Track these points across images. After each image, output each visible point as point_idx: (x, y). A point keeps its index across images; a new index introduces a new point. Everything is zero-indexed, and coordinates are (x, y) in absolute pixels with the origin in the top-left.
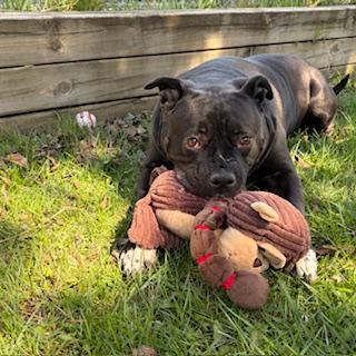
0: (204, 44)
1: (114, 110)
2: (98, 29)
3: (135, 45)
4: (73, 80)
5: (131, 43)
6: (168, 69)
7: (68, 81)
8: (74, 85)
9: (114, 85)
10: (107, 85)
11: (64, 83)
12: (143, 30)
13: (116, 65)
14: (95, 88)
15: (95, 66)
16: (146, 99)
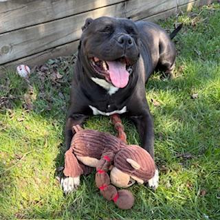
0: (94, 5)
1: (40, 58)
2: (21, 6)
3: (48, 14)
4: (10, 44)
5: (45, 13)
6: (72, 26)
7: (7, 45)
8: (12, 46)
9: (38, 42)
10: (33, 43)
11: (5, 47)
12: (52, 2)
13: (37, 29)
14: (26, 46)
15: (23, 32)
16: (59, 47)
